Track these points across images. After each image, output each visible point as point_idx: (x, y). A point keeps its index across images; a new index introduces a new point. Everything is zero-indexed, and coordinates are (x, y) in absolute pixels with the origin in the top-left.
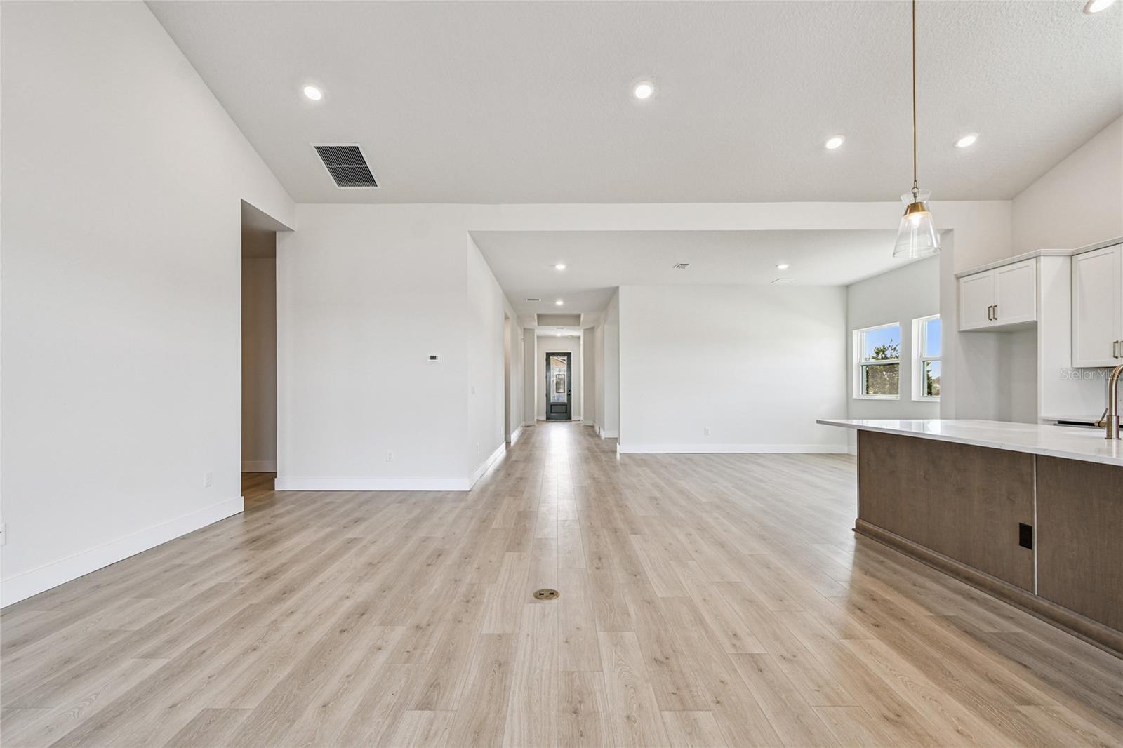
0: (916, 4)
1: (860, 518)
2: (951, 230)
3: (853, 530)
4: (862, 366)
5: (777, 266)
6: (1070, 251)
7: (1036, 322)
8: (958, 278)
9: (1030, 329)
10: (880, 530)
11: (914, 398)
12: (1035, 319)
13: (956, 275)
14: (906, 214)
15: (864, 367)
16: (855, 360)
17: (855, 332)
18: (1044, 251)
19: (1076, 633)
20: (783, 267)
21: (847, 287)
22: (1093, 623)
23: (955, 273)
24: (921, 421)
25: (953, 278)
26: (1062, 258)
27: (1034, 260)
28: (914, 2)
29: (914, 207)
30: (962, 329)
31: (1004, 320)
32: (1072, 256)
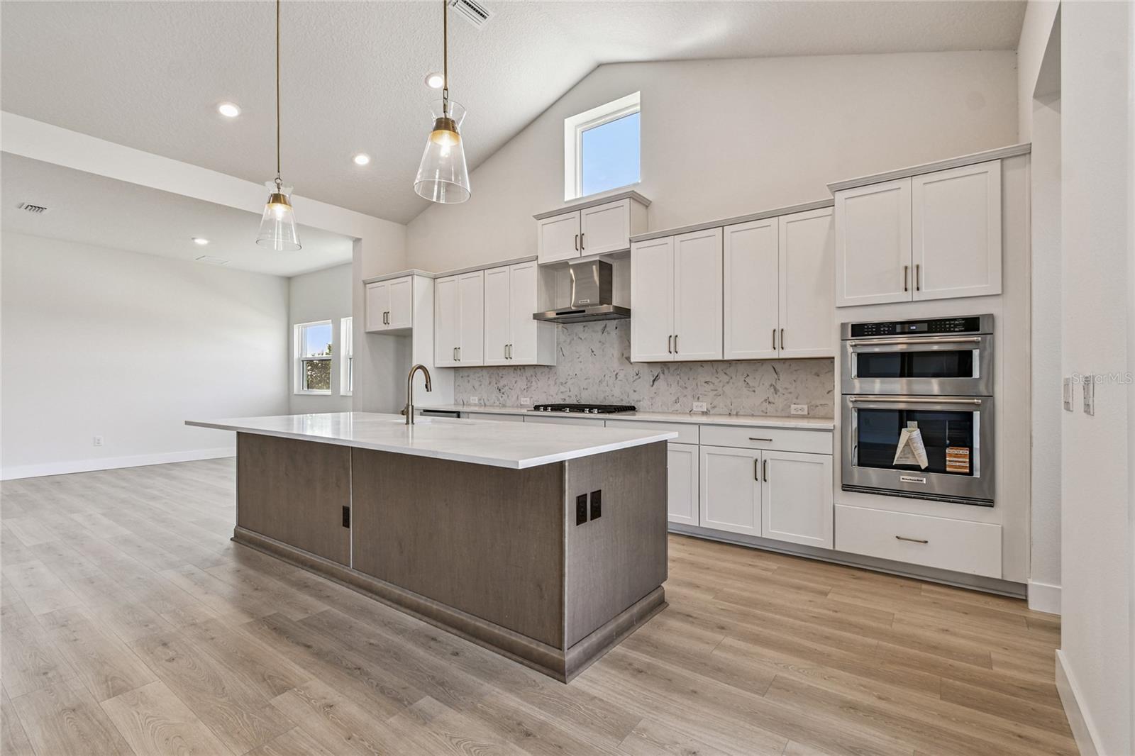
0: (280, 4)
1: (239, 525)
2: (360, 239)
3: (231, 539)
4: (303, 361)
5: (193, 239)
6: (432, 274)
7: (411, 330)
8: (365, 283)
9: (408, 334)
10: (253, 534)
11: (341, 393)
12: (411, 326)
13: (363, 281)
14: (269, 202)
15: (305, 362)
16: (296, 355)
17: (296, 327)
18: (416, 271)
19: (370, 595)
20: (201, 242)
21: (289, 279)
22: (379, 582)
23: (363, 279)
24: (301, 416)
25: (361, 284)
26: (428, 279)
27: (410, 277)
28: (278, 2)
29: (277, 198)
30: (367, 331)
31: (393, 325)
32: (435, 279)
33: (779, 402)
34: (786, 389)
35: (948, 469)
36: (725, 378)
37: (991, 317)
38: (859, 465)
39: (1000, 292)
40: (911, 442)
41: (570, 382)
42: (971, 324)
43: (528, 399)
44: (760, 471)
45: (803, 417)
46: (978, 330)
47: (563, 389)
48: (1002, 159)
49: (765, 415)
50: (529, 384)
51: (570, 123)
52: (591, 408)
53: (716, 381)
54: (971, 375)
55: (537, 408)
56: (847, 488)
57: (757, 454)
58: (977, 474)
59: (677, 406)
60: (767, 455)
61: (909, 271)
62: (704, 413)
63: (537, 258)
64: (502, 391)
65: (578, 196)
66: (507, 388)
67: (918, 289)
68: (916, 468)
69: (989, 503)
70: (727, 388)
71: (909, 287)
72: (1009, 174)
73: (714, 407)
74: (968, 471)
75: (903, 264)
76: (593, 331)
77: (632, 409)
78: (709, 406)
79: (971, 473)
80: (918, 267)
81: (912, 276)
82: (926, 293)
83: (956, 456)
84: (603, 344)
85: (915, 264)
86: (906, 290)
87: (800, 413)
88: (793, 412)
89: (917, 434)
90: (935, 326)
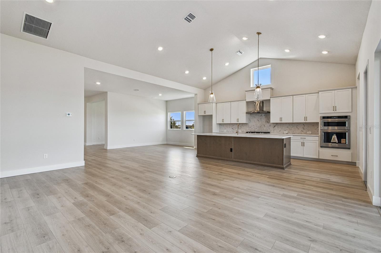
2: (197, 94)
4: (170, 122)
7: (212, 115)
8: (198, 104)
9: (211, 116)
10: (203, 155)
11: (184, 129)
17: (169, 113)
21: (167, 101)
22: (241, 160)
23: (198, 103)
25: (197, 104)
30: (199, 115)
31: (207, 114)
32: (216, 103)
33: (305, 131)
34: (306, 129)
35: (342, 143)
36: (292, 126)
37: (350, 116)
38: (324, 142)
39: (351, 111)
40: (334, 138)
41: (252, 127)
42: (346, 117)
43: (241, 131)
44: (303, 144)
45: (310, 134)
46: (347, 118)
47: (250, 128)
48: (352, 88)
49: (301, 134)
50: (241, 127)
51: (251, 70)
52: (262, 133)
53: (290, 127)
54: (346, 126)
55: (247, 132)
56: (321, 147)
57: (302, 141)
58: (347, 143)
59: (280, 132)
60: (304, 141)
61: (334, 107)
62: (286, 134)
63: (246, 100)
64: (233, 129)
65: (253, 86)
66: (235, 128)
67: (336, 110)
68: (335, 143)
69: (349, 149)
70: (292, 128)
71: (334, 110)
72: (353, 91)
73: (289, 132)
74: (345, 143)
75: (333, 106)
76: (258, 116)
77: (269, 133)
78: (288, 132)
79: (346, 143)
80: (336, 106)
81: (335, 108)
82: (337, 111)
83: (343, 140)
84: (261, 119)
85: (335, 106)
86: (333, 110)
87: (309, 133)
88: (308, 133)
89: (336, 136)
90: (339, 117)
